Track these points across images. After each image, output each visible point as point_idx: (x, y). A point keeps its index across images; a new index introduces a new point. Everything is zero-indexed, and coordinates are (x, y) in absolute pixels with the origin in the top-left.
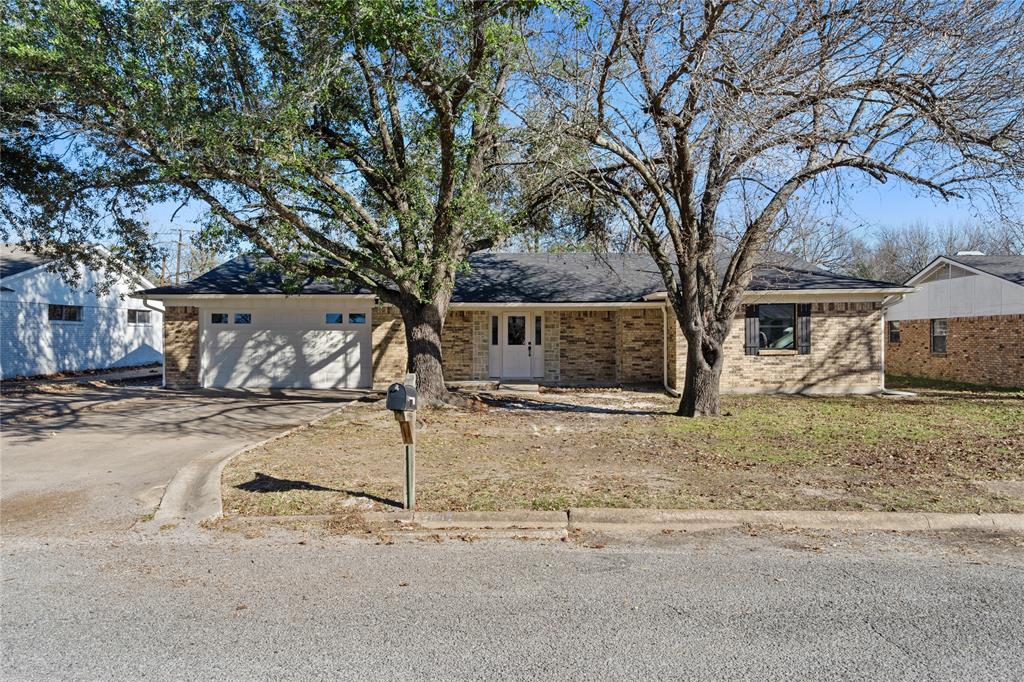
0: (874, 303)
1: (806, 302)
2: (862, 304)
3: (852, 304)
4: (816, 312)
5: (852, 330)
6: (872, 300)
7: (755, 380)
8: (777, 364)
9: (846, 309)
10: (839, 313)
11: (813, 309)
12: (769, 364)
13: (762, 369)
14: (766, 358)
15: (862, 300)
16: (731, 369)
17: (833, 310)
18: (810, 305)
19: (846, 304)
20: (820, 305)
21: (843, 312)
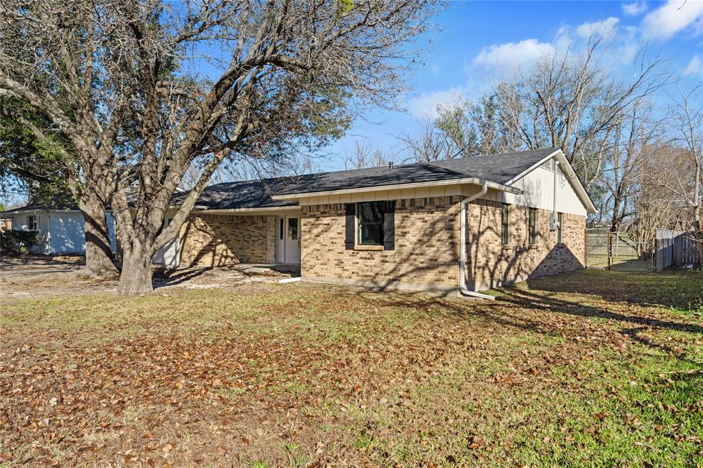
0: (451, 197)
1: (391, 198)
2: (440, 198)
3: (431, 199)
4: (399, 209)
5: (433, 224)
6: (448, 194)
7: (353, 273)
8: (369, 259)
9: (425, 204)
10: (420, 209)
11: (398, 206)
12: (363, 258)
13: (358, 263)
14: (361, 253)
15: (441, 195)
16: (336, 262)
17: (414, 206)
18: (394, 202)
19: (426, 199)
20: (403, 201)
21: (422, 208)
